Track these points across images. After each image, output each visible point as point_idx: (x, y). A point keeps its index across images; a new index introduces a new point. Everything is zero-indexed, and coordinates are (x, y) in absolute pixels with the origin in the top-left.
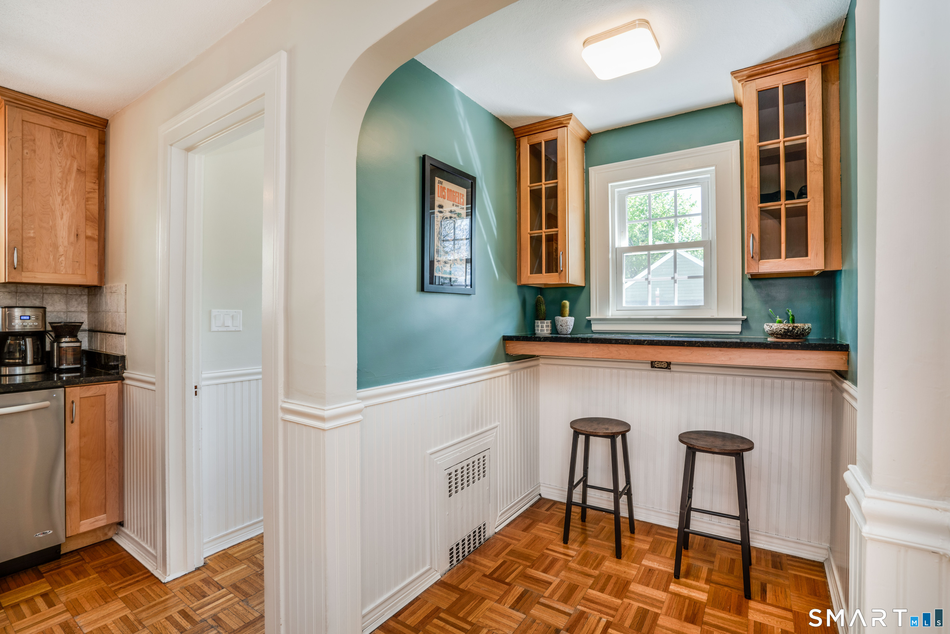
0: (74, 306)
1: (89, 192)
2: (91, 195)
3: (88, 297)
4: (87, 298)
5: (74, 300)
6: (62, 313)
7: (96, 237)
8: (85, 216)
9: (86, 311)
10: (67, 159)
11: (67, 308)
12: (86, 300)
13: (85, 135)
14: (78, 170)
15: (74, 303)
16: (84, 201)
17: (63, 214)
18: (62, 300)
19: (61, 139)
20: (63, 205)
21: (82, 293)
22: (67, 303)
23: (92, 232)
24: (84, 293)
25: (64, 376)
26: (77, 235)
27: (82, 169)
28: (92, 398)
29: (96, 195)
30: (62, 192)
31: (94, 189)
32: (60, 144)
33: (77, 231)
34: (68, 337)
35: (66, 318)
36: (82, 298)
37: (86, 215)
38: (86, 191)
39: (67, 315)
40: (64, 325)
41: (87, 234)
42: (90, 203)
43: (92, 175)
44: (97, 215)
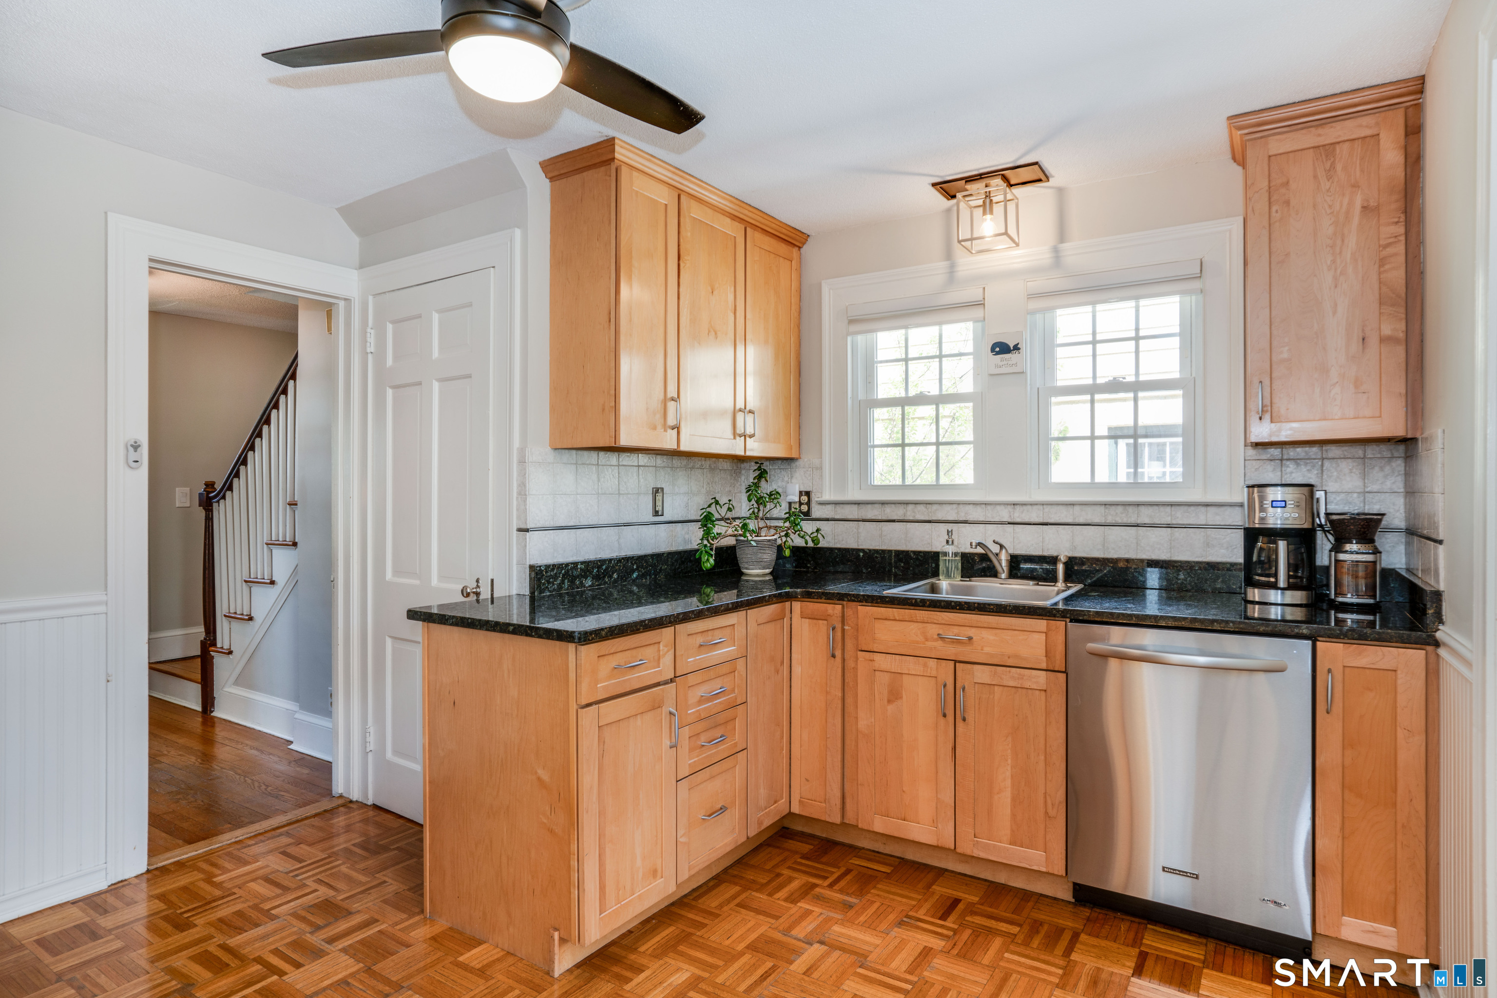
0: (1377, 480)
1: (1386, 246)
2: (1390, 250)
3: (1406, 463)
4: (1403, 465)
5: (1377, 469)
6: (1355, 495)
7: (1402, 335)
8: (1377, 296)
9: (1402, 490)
10: (1344, 195)
11: (1364, 486)
12: (1402, 468)
13: (1375, 133)
14: (1365, 208)
15: (1376, 474)
16: (1377, 266)
17: (1336, 305)
18: (1354, 470)
19: (1332, 159)
20: (1336, 287)
21: (1393, 454)
22: (1364, 476)
23: (1393, 327)
24: (1396, 454)
25: (1350, 618)
26: (1363, 339)
27: (1373, 203)
28: (1368, 671)
29: (1401, 248)
30: (1334, 261)
31: (1396, 237)
32: (1330, 173)
33: (1363, 330)
34: (1354, 542)
35: (1362, 505)
36: (1394, 464)
37: (1380, 294)
38: (1380, 246)
39: (1365, 499)
40: (1352, 518)
41: (1382, 333)
42: (1387, 267)
43: (1392, 206)
44: (1402, 290)
